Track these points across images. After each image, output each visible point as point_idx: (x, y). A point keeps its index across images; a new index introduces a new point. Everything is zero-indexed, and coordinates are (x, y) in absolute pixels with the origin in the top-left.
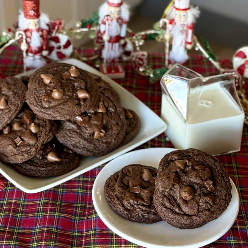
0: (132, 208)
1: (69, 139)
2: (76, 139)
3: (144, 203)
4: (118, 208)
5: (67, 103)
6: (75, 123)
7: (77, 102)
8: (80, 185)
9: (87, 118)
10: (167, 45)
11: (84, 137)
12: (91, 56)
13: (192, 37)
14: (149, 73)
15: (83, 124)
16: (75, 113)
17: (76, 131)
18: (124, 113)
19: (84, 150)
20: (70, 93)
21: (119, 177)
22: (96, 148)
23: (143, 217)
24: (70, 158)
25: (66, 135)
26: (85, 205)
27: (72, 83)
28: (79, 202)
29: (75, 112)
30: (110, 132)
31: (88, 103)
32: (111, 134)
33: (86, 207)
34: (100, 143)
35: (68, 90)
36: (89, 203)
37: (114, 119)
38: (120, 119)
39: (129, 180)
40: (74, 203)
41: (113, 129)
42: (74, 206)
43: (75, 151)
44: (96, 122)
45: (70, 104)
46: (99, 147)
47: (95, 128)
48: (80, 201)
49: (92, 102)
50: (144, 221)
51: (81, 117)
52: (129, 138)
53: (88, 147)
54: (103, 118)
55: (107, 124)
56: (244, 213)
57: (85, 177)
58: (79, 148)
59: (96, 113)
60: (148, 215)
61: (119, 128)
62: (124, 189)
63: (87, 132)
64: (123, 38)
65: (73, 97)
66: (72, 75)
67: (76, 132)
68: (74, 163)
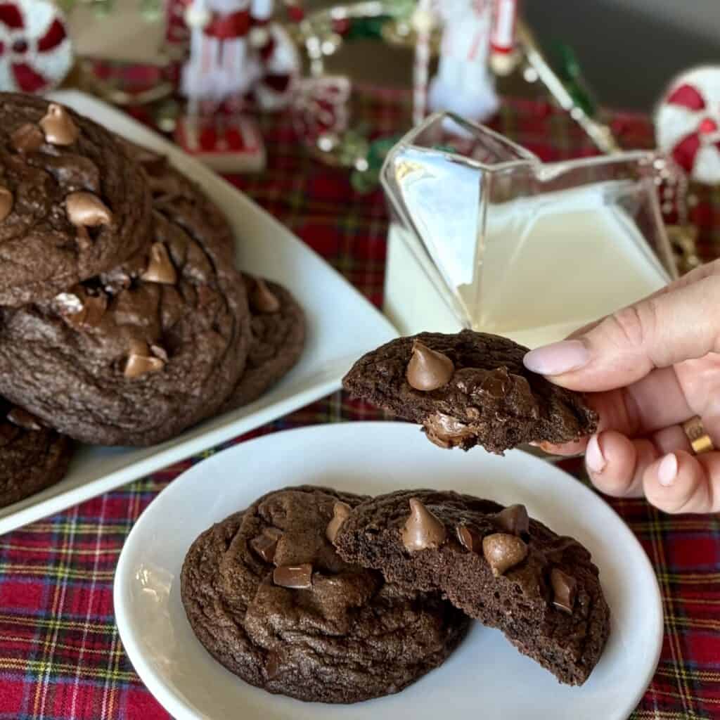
0: (275, 643)
1: (29, 378)
2: (54, 378)
3: (323, 628)
4: (223, 642)
5: (25, 241)
6: (54, 317)
7: (61, 239)
8: (64, 551)
9: (100, 302)
10: (423, 53)
11: (85, 371)
12: (147, 88)
13: (514, 31)
14: (354, 157)
15: (84, 321)
16: (54, 278)
17: (58, 348)
18: (242, 290)
19: (84, 419)
20: (36, 205)
21: (241, 529)
22: (130, 414)
23: (316, 678)
24: (30, 448)
25: (17, 363)
26: (77, 626)
27: (49, 168)
28: (57, 612)
29: (53, 275)
30: (187, 355)
31: (106, 245)
32: (191, 366)
33: (81, 633)
34: (147, 397)
35: (29, 192)
36: (95, 616)
37: (205, 309)
38: (228, 310)
39: (277, 542)
40: (36, 617)
41: (196, 347)
42: (34, 627)
43: (49, 422)
44: (134, 319)
45: (35, 244)
46: (140, 412)
47: (127, 338)
48: (60, 610)
49: (122, 242)
50: (320, 695)
51: (78, 296)
52: (260, 384)
53: (99, 410)
54: (160, 303)
55: (175, 325)
56: (682, 664)
57: (85, 523)
58: (67, 414)
59: (135, 285)
60: (333, 669)
61: (222, 344)
62: (254, 573)
63: (100, 352)
64: (263, 23)
65: (51, 218)
66: (51, 138)
67: (55, 351)
68: (43, 467)
